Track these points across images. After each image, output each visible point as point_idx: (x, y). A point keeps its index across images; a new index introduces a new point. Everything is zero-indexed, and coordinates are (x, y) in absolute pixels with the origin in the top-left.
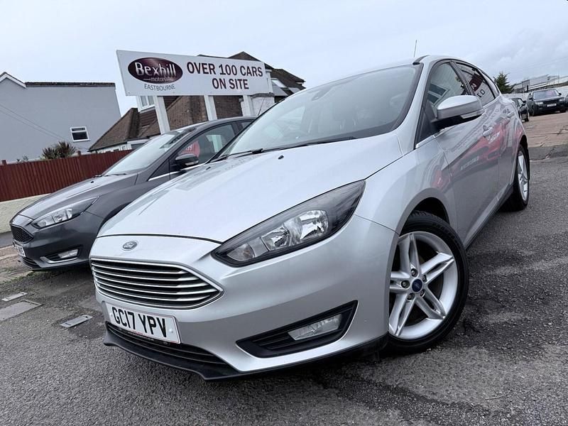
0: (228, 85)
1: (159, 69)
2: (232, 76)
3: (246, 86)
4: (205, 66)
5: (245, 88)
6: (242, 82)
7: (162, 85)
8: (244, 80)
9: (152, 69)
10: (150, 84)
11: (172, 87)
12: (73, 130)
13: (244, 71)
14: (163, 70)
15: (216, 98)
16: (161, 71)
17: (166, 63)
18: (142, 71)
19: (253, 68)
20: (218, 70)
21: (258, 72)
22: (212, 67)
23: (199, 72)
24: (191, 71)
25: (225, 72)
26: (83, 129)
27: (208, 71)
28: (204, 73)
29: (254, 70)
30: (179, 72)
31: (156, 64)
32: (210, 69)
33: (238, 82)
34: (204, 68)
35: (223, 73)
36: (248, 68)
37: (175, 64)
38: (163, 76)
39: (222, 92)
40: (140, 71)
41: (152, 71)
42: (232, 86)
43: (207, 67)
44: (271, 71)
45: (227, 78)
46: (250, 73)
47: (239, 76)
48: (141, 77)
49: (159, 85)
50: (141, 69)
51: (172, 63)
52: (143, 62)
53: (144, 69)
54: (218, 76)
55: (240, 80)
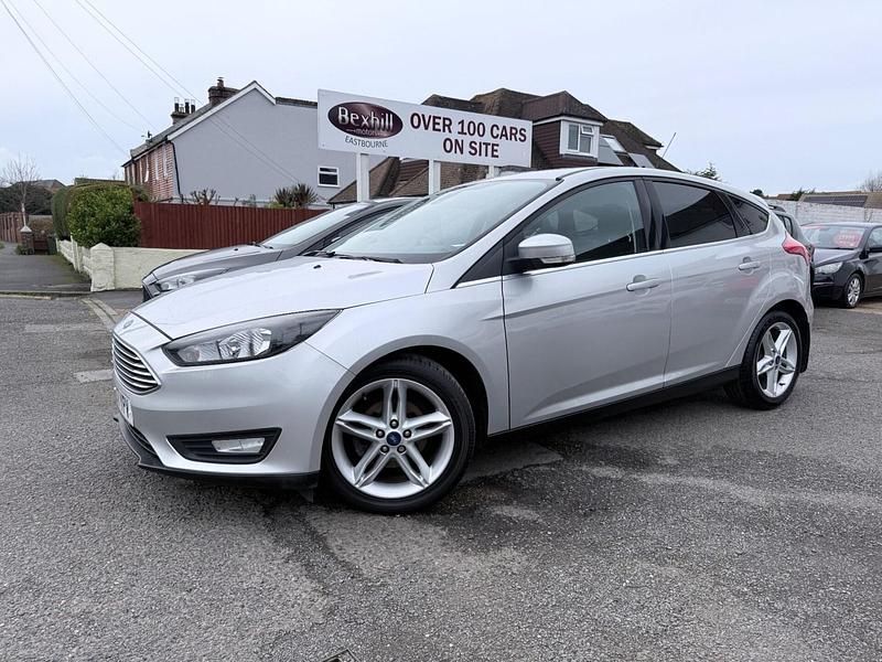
0: (467, 148)
1: (370, 118)
2: (476, 138)
3: (495, 153)
4: (437, 120)
5: (493, 156)
6: (490, 147)
7: (370, 140)
8: (493, 145)
9: (360, 117)
10: (354, 137)
11: (384, 145)
12: (322, 169)
13: (495, 132)
14: (375, 120)
15: (444, 165)
16: (372, 121)
17: (381, 112)
18: (347, 118)
19: (511, 128)
20: (456, 128)
21: (518, 136)
22: (447, 122)
23: (426, 128)
24: (416, 124)
25: (466, 130)
26: (335, 171)
27: (441, 127)
28: (434, 129)
29: (514, 131)
30: (398, 125)
31: (368, 112)
32: (444, 125)
33: (484, 147)
34: (435, 123)
35: (462, 133)
36: (504, 128)
37: (394, 114)
38: (374, 129)
39: (455, 158)
40: (343, 118)
41: (361, 120)
42: (473, 151)
43: (441, 121)
44: (601, 124)
45: (467, 139)
46: (506, 135)
47: (488, 138)
48: (345, 127)
49: (366, 139)
50: (346, 116)
51: (390, 112)
52: (351, 107)
53: (349, 116)
54: (454, 136)
55: (487, 144)
